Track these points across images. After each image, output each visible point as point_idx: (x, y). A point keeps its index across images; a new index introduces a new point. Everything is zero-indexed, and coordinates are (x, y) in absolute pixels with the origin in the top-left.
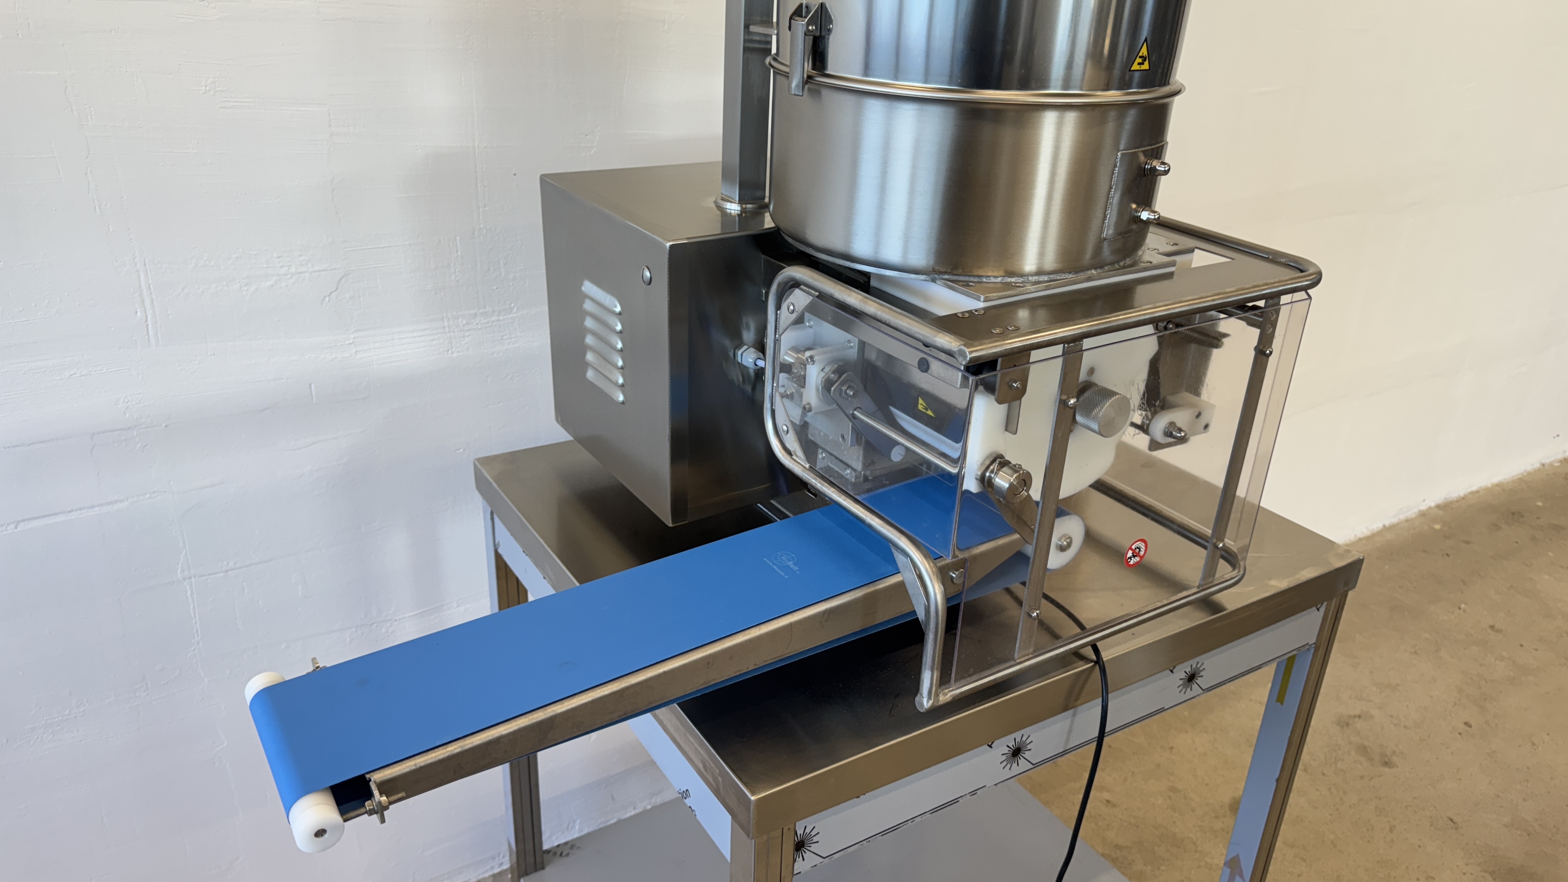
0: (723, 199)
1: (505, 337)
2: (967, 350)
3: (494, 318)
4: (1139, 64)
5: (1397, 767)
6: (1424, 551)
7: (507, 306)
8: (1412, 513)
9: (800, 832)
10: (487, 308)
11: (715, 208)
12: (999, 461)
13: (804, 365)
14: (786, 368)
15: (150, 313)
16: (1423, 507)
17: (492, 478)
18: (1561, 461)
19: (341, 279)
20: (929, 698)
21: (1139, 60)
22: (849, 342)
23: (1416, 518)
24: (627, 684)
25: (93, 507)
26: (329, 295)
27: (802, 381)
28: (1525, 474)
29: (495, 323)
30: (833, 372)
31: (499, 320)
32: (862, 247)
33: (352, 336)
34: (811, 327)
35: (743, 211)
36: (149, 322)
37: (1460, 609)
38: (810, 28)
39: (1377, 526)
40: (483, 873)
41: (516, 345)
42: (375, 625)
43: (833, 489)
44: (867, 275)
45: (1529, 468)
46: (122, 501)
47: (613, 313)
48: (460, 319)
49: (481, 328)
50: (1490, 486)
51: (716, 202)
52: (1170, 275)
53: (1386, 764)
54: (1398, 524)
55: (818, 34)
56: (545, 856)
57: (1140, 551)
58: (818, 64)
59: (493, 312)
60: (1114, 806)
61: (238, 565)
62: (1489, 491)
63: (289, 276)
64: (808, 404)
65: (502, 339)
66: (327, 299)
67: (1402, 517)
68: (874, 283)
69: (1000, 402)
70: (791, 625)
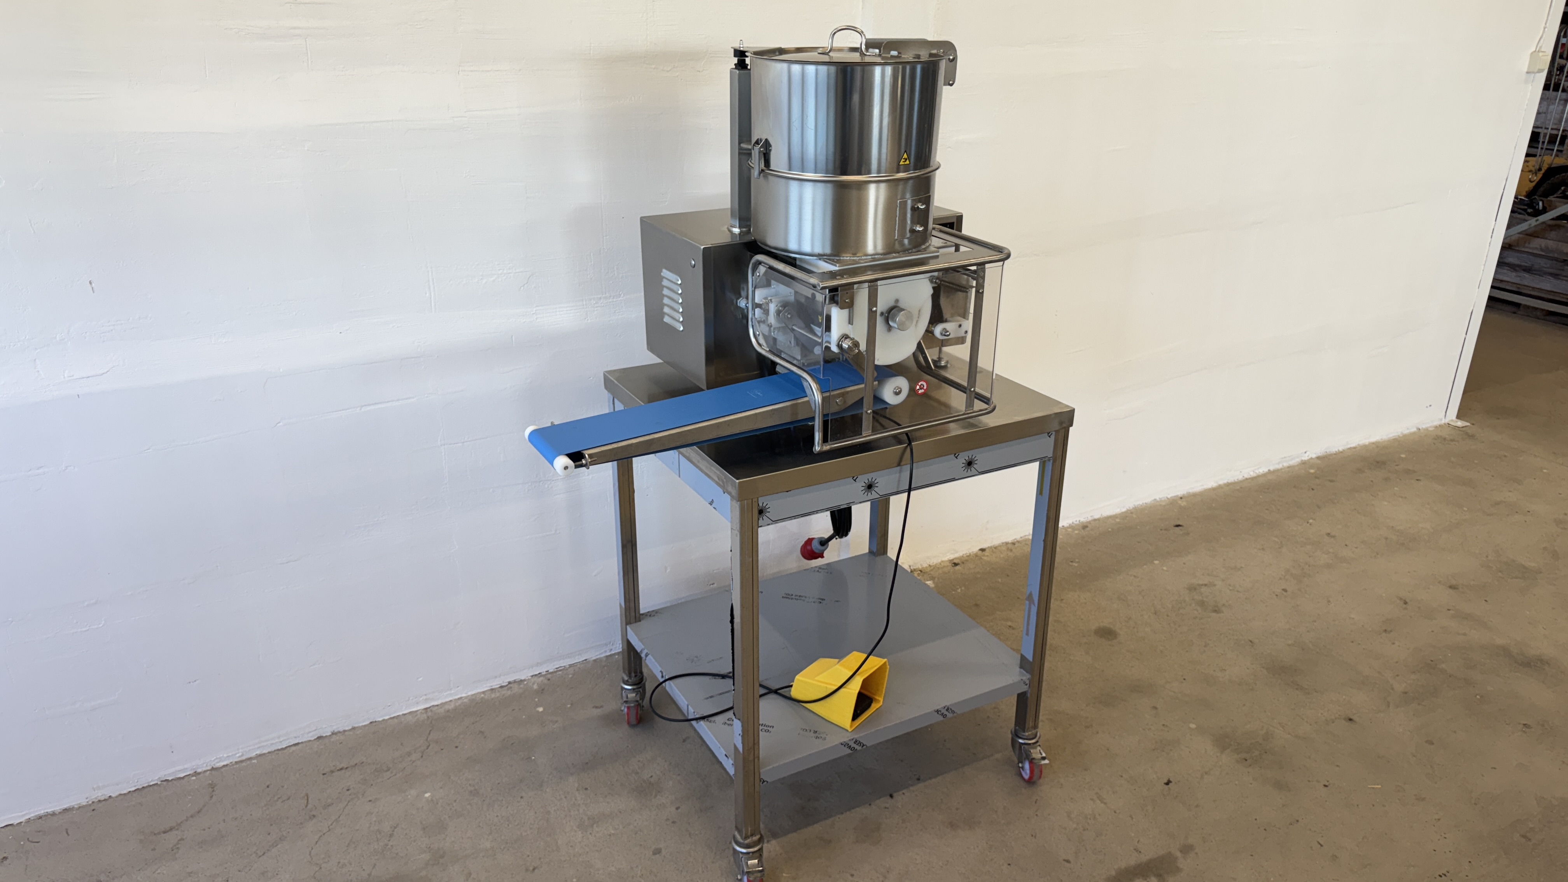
0: (731, 226)
1: (616, 311)
2: (820, 284)
3: (611, 300)
4: (903, 162)
5: (1223, 613)
6: (1295, 487)
7: (618, 293)
8: (1295, 462)
9: (761, 505)
10: (607, 294)
11: (727, 231)
12: (845, 337)
13: (768, 304)
14: (759, 306)
15: (432, 294)
16: (1305, 458)
17: (614, 379)
18: (1436, 427)
19: (530, 277)
20: (818, 446)
21: (903, 160)
22: (790, 293)
23: (1298, 465)
24: (684, 430)
25: (398, 400)
26: (523, 286)
27: (766, 312)
28: (1401, 436)
29: (612, 303)
30: (781, 306)
31: (613, 302)
32: (793, 246)
33: (535, 309)
34: (774, 288)
35: (741, 232)
36: (432, 298)
37: (1308, 523)
38: (761, 149)
39: (1263, 470)
40: (600, 654)
41: (623, 316)
42: (542, 482)
43: (778, 358)
44: (795, 259)
45: (1406, 432)
46: (413, 398)
47: (677, 284)
48: (592, 301)
49: (603, 306)
50: (1367, 443)
51: (728, 228)
52: (937, 257)
53: (1215, 611)
54: (1281, 469)
55: (765, 152)
56: (641, 616)
57: (923, 386)
58: (767, 164)
59: (610, 296)
60: (1013, 629)
61: (469, 439)
62: (1365, 447)
63: (503, 275)
64: (771, 323)
65: (615, 312)
66: (522, 288)
67: (1286, 464)
68: (798, 263)
69: (842, 308)
70: (756, 414)
